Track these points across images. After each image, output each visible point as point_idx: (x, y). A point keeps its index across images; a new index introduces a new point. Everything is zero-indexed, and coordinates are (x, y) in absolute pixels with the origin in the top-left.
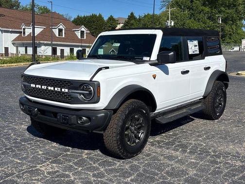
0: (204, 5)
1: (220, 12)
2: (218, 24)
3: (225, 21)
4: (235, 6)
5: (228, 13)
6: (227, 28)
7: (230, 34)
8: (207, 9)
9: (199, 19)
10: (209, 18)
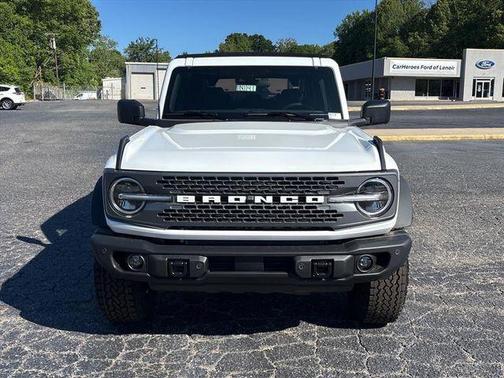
0: (19, 11)
1: (50, 28)
2: (50, 49)
3: (61, 44)
4: (76, 19)
5: (65, 31)
6: (65, 57)
7: (72, 69)
8: (25, 20)
9: (13, 40)
10: (31, 38)
